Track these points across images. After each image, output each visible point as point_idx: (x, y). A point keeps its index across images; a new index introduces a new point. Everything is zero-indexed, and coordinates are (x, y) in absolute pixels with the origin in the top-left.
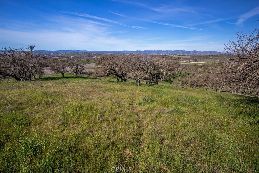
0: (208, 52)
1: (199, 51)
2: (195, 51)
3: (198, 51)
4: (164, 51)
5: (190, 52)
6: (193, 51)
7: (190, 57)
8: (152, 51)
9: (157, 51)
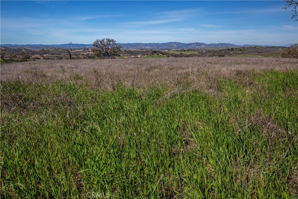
0: (218, 44)
1: (204, 44)
2: (197, 44)
4: (146, 45)
5: (190, 44)
8: (125, 44)
9: (133, 44)
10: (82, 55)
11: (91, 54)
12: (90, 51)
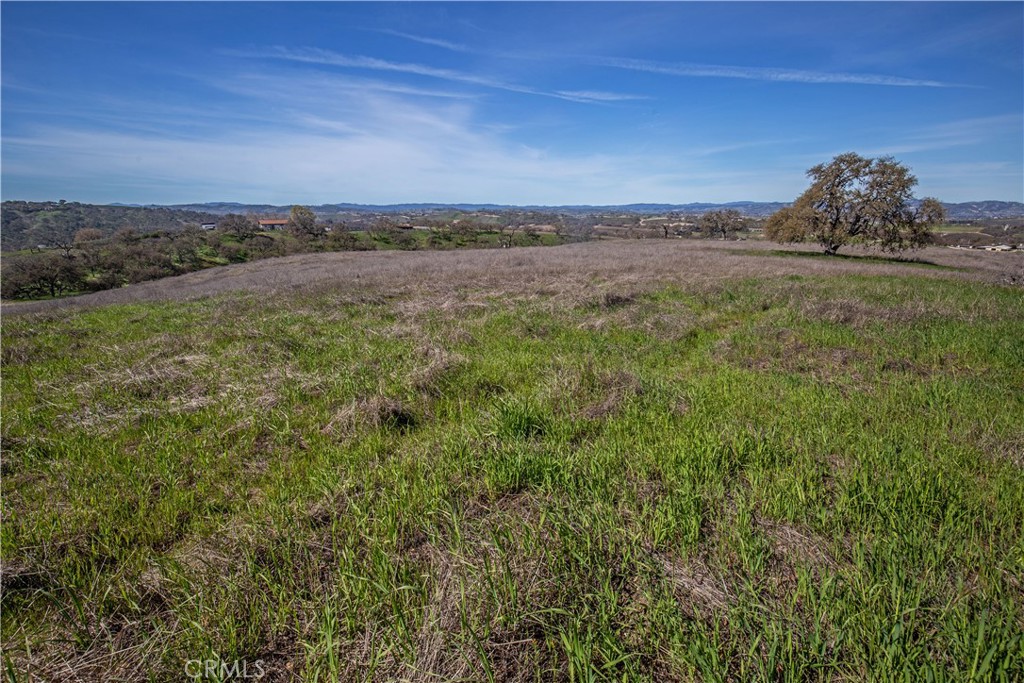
3: (1011, 204)
6: (979, 204)
7: (982, 232)
12: (683, 219)
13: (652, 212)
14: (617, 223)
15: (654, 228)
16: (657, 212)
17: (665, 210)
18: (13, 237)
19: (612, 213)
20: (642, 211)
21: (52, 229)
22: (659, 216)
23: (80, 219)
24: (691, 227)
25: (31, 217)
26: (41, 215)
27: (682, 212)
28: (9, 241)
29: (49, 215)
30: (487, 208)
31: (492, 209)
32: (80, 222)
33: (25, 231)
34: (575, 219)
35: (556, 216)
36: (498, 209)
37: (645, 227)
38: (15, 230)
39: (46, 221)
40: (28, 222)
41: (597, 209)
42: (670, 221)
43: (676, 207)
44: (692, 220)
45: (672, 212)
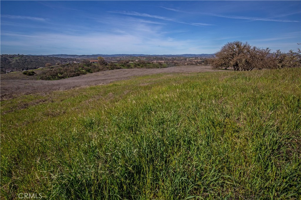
10: (194, 61)
11: (200, 61)
12: (199, 59)
13: (190, 57)
14: (180, 60)
15: (191, 61)
16: (191, 57)
17: (194, 56)
18: (7, 65)
19: (178, 57)
20: (187, 56)
21: (18, 62)
22: (192, 58)
23: (26, 60)
24: (201, 61)
25: (12, 59)
26: (15, 59)
27: (199, 57)
28: (6, 66)
29: (17, 59)
30: (141, 56)
31: (143, 56)
32: (26, 61)
33: (11, 63)
34: (168, 59)
35: (162, 58)
36: (145, 56)
37: (188, 61)
38: (8, 63)
39: (16, 60)
40: (11, 60)
41: (174, 56)
42: (195, 59)
43: (197, 55)
44: (202, 59)
45: (196, 57)
